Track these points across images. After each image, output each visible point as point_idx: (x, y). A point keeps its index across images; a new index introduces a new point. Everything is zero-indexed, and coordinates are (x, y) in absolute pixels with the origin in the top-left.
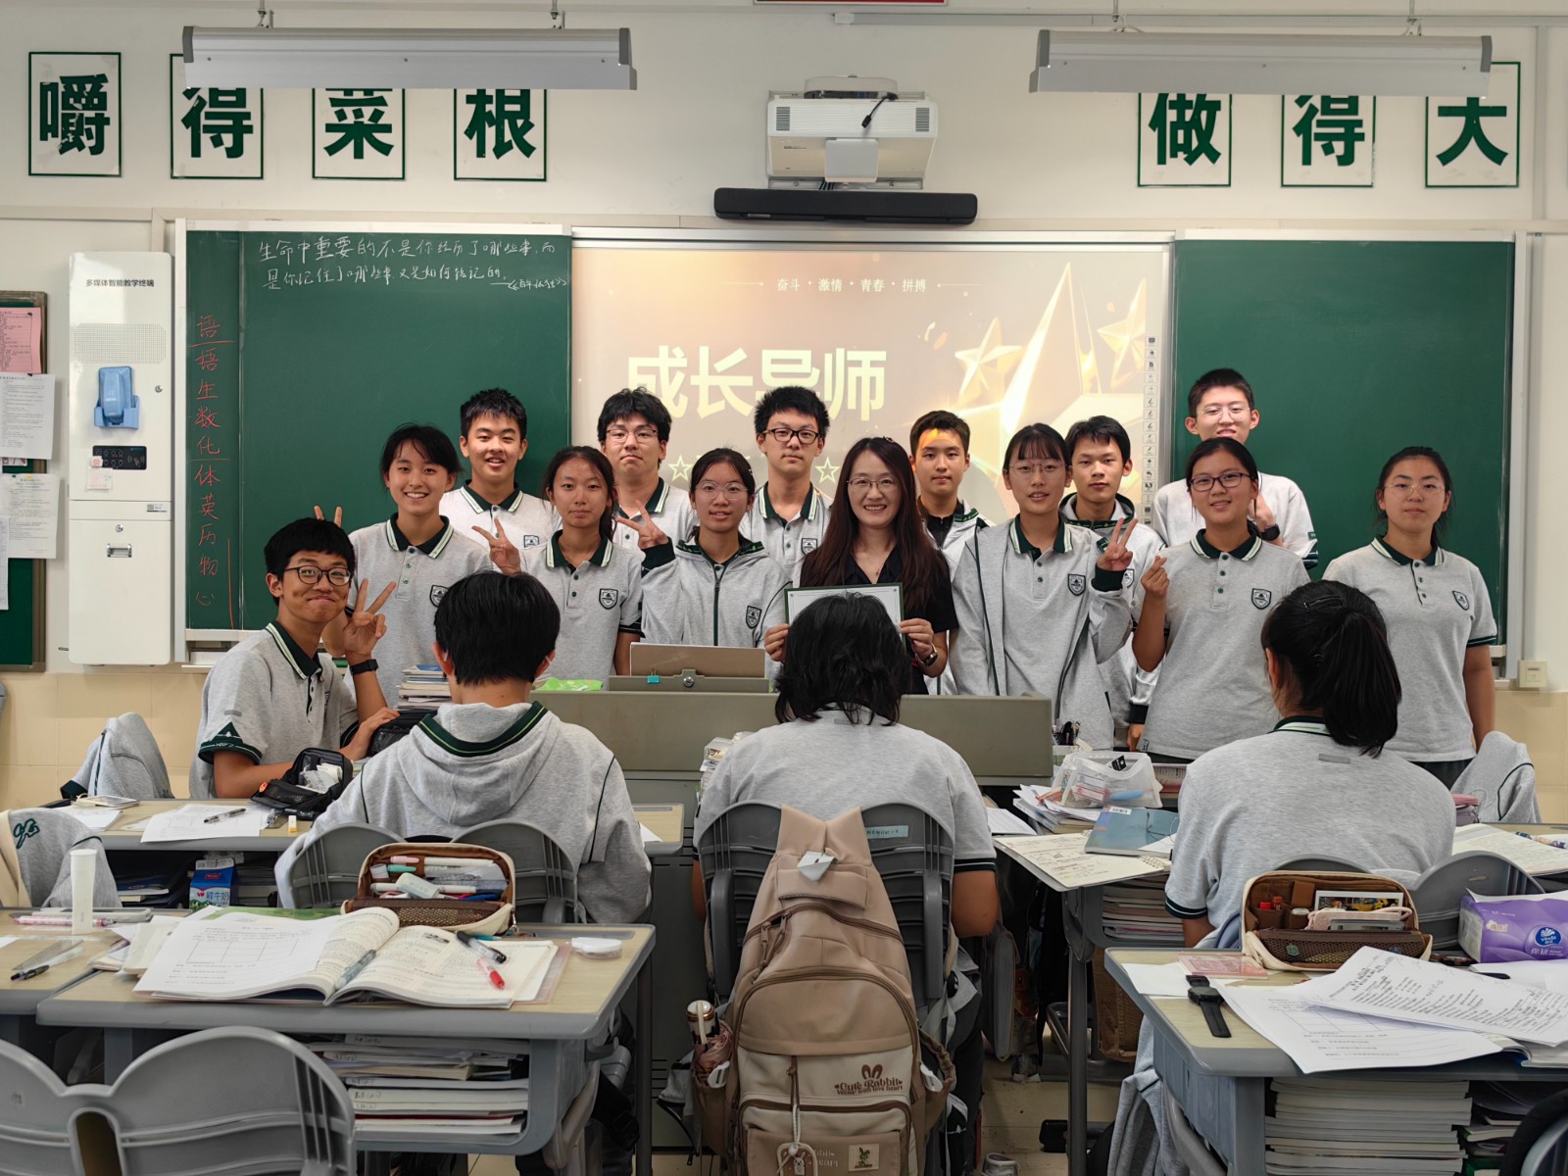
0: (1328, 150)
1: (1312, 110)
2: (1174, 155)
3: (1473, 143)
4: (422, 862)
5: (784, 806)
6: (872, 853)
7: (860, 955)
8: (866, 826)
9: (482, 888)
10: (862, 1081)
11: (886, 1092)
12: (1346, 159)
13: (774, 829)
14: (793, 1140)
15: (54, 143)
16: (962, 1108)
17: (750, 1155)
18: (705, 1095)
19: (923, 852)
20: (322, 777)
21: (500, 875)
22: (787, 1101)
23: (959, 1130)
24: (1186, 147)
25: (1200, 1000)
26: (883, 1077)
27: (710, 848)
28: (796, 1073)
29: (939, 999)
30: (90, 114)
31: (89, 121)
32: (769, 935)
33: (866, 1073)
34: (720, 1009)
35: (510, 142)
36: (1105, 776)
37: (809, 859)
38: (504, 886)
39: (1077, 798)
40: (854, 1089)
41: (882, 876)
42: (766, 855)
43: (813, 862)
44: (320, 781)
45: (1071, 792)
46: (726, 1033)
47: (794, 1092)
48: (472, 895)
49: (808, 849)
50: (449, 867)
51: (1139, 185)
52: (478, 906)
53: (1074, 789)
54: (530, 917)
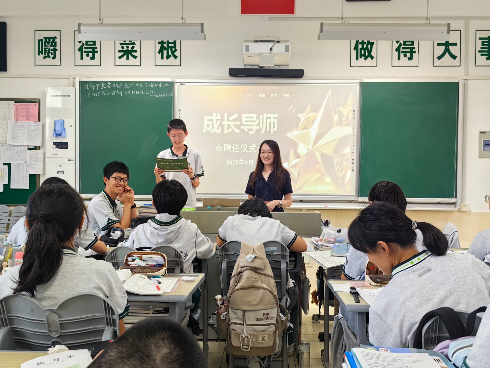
0: (405, 56)
1: (401, 45)
2: (361, 57)
3: (447, 54)
4: (141, 256)
5: (242, 242)
6: (266, 255)
7: (263, 282)
8: (264, 247)
9: (158, 263)
10: (263, 317)
11: (270, 320)
12: (411, 58)
13: (239, 248)
14: (244, 334)
15: (42, 56)
16: (292, 326)
17: (232, 337)
18: (220, 321)
19: (281, 254)
20: (116, 235)
21: (163, 260)
22: (242, 323)
23: (291, 332)
24: (364, 55)
25: (353, 293)
26: (269, 316)
27: (222, 253)
28: (245, 315)
29: (285, 295)
30: (52, 48)
31: (52, 50)
32: (238, 277)
33: (264, 315)
34: (224, 298)
35: (171, 55)
36: (335, 235)
37: (249, 256)
38: (164, 263)
39: (327, 240)
40: (261, 319)
41: (269, 261)
42: (237, 255)
43: (250, 257)
44: (116, 236)
45: (325, 239)
46: (226, 304)
47: (244, 320)
48: (155, 265)
49: (248, 253)
50: (149, 257)
51: (351, 66)
52: (156, 268)
53: (326, 238)
54: (171, 271)
